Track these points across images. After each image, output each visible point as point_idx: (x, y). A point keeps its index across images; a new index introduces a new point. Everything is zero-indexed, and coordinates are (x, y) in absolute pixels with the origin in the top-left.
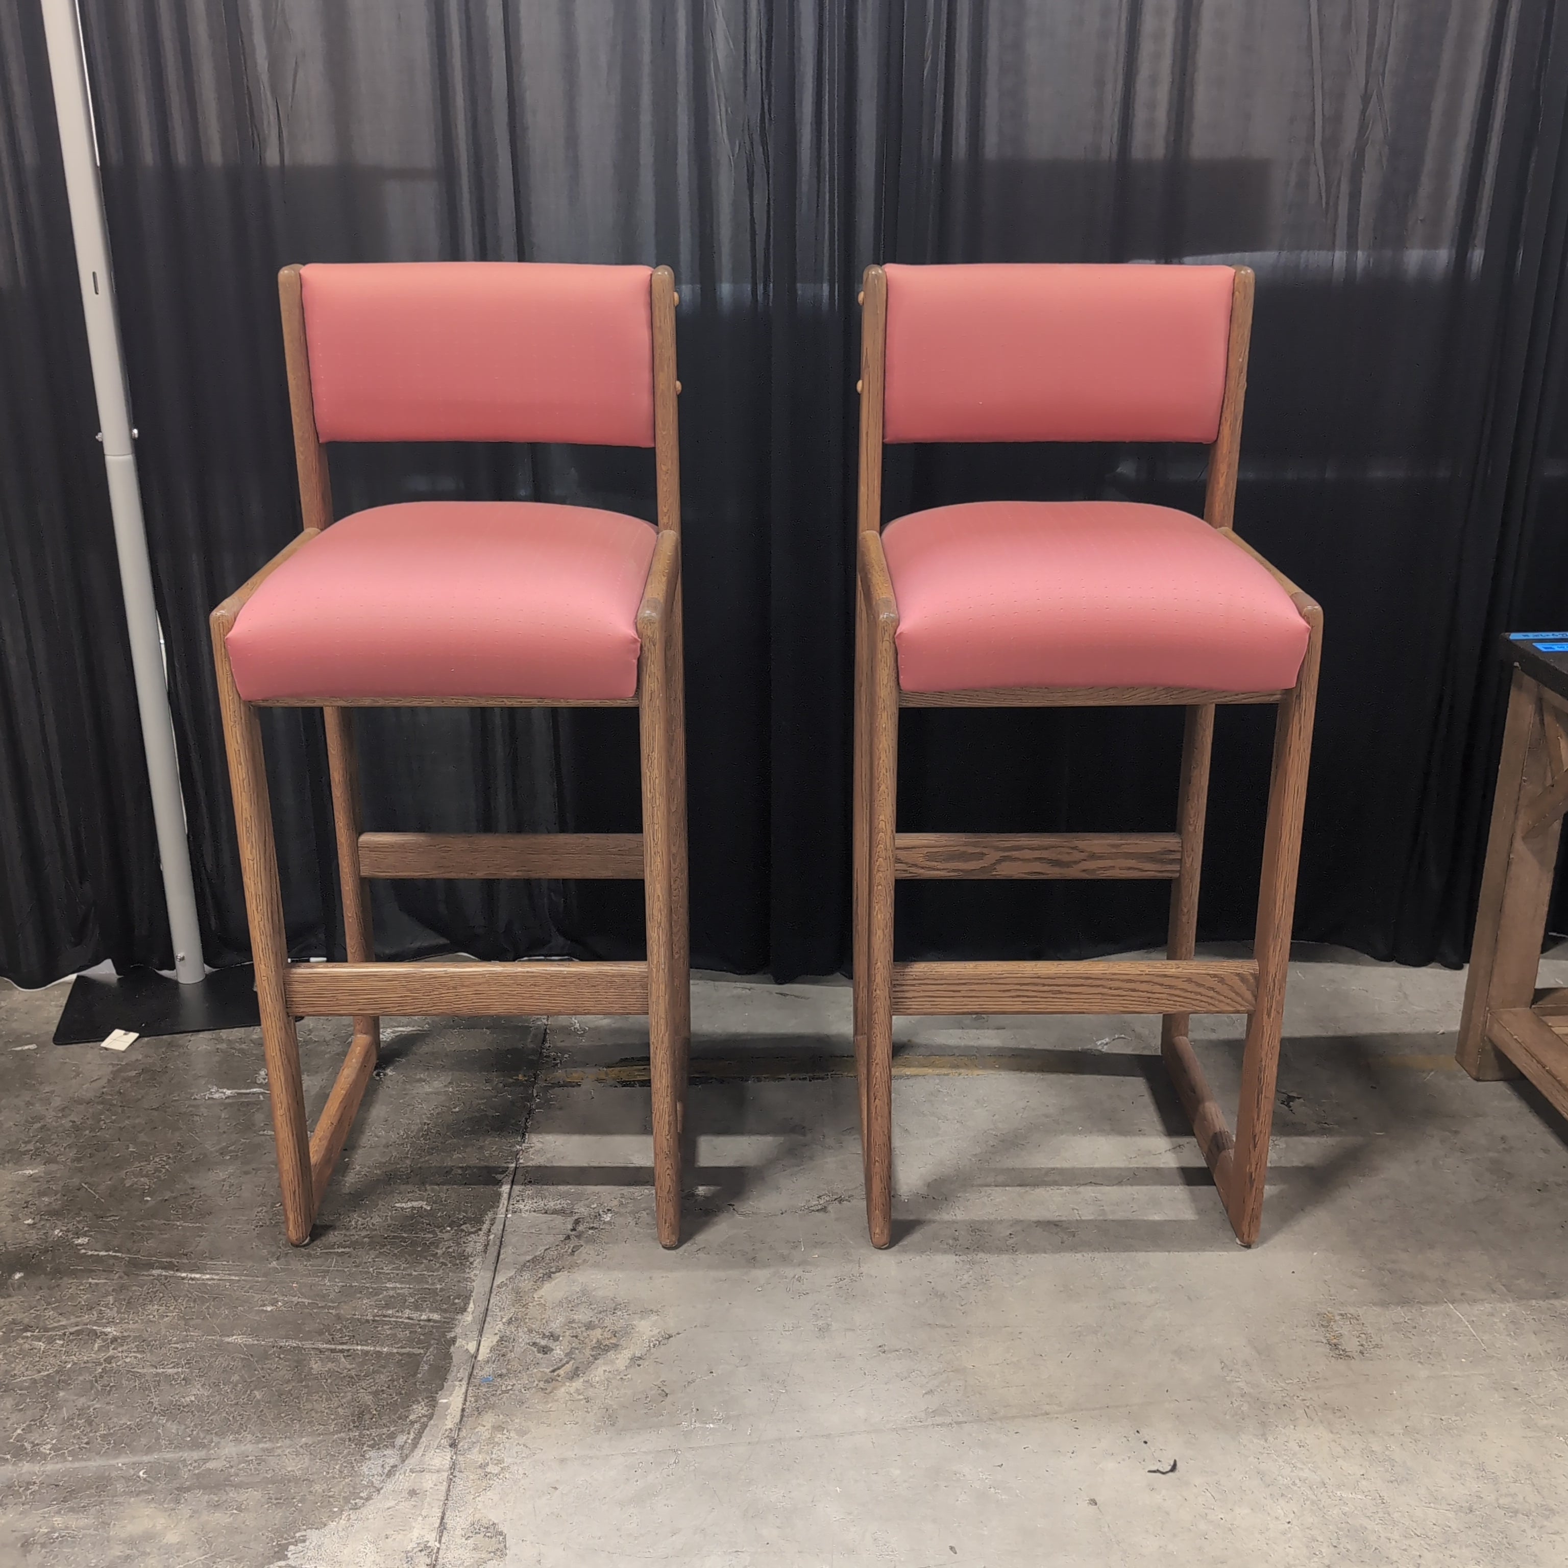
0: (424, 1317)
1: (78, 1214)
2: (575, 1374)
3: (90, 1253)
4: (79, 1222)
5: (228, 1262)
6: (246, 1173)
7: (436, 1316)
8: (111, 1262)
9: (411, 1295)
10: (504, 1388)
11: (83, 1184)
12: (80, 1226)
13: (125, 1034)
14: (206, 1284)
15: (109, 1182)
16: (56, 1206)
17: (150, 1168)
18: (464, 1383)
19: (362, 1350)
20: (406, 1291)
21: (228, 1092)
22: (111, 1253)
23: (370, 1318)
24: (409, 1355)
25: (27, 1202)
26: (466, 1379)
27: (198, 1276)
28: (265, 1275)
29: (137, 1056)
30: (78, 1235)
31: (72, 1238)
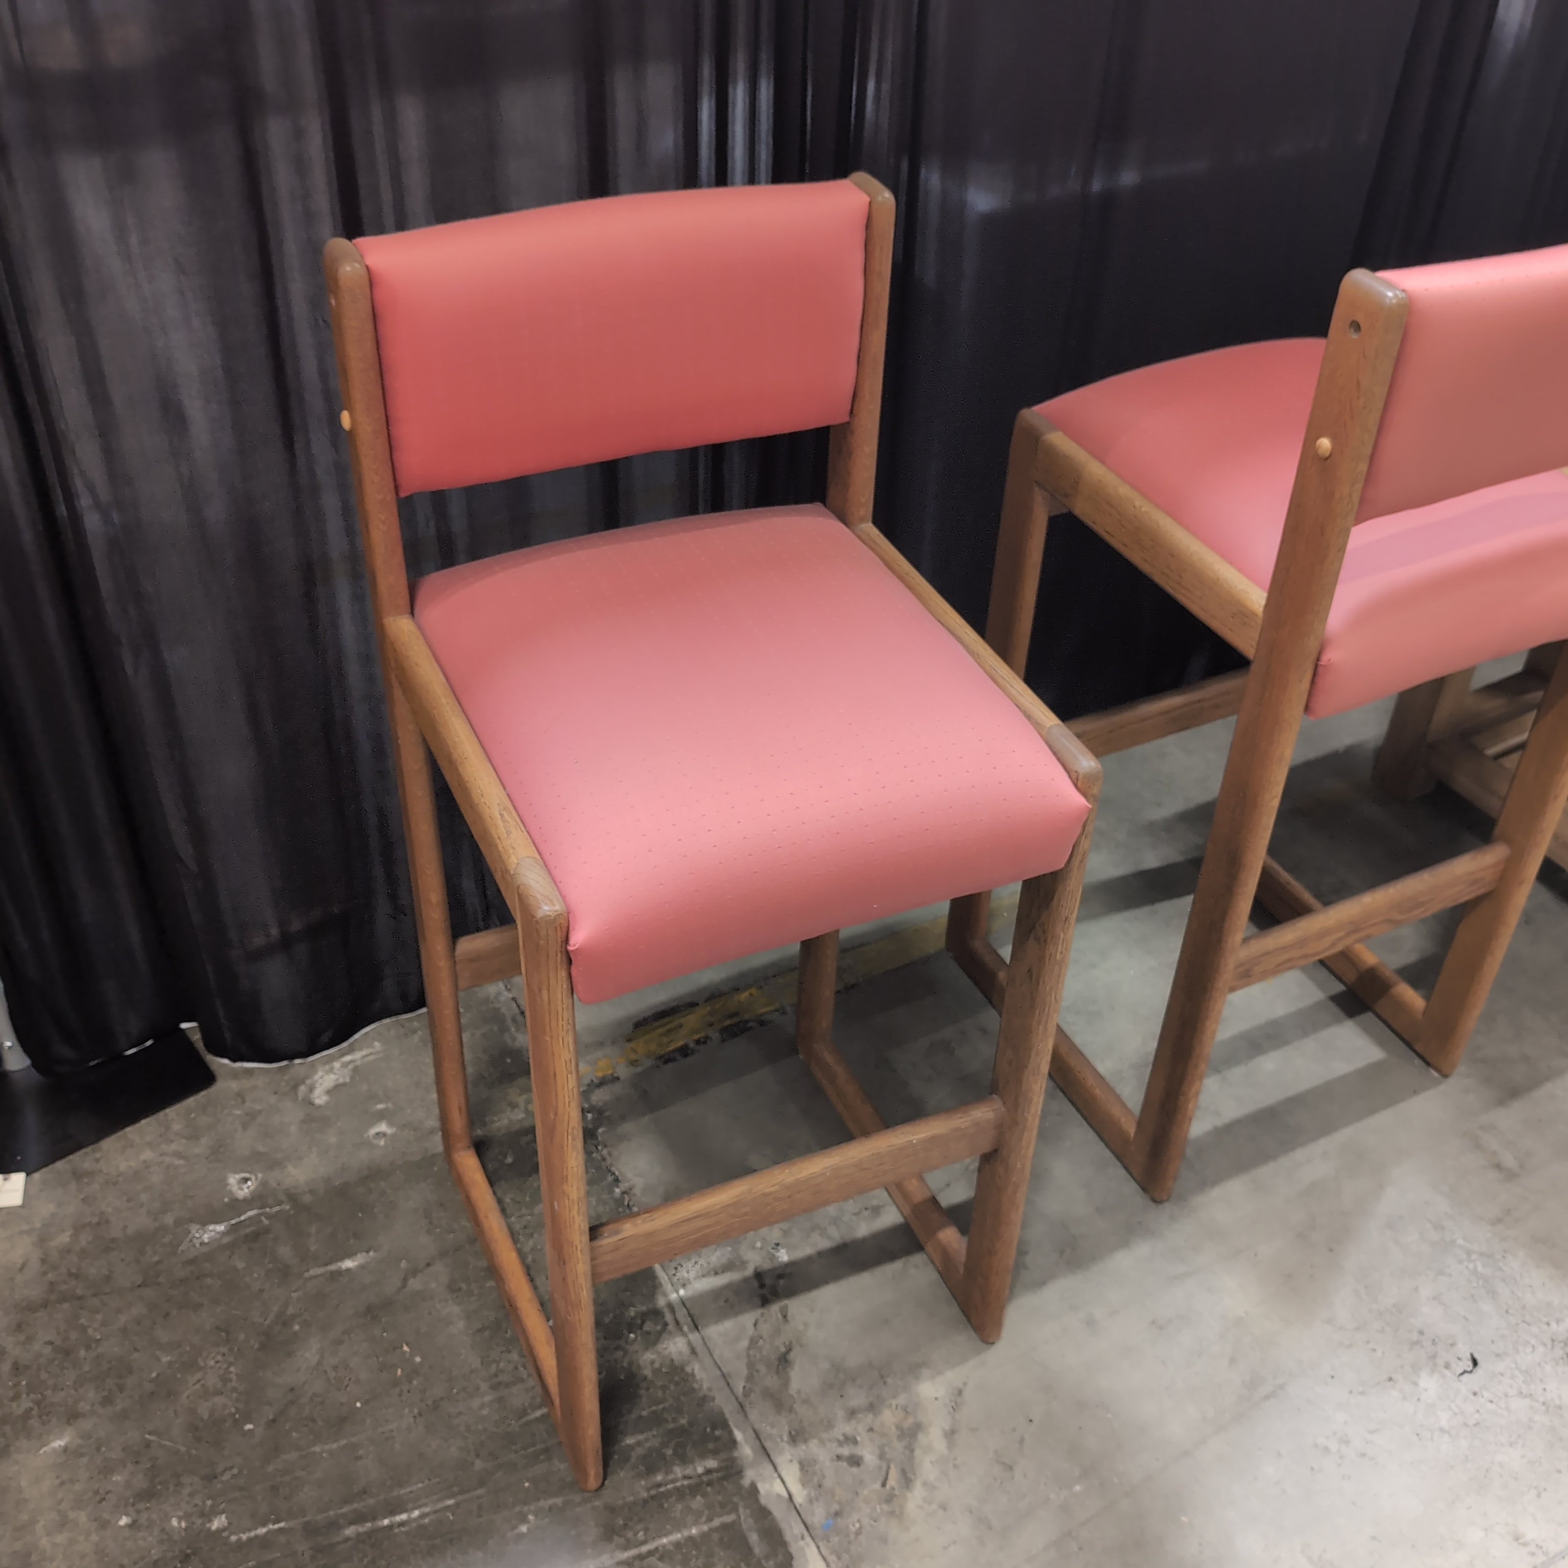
0: (700, 1470)
1: (178, 1484)
2: (907, 1480)
3: (244, 1537)
4: (191, 1495)
5: (423, 1482)
6: (338, 1342)
7: (712, 1463)
8: (282, 1539)
9: (665, 1445)
10: (853, 1529)
11: (147, 1436)
12: (198, 1501)
13: (5, 1179)
14: (422, 1527)
15: (178, 1421)
16: (140, 1482)
17: (212, 1380)
18: (808, 1539)
19: (671, 1543)
20: (655, 1443)
21: (221, 1228)
22: (271, 1526)
23: (645, 1494)
24: (725, 1527)
25: (97, 1492)
26: (806, 1534)
27: (404, 1517)
28: (481, 1484)
29: (45, 1208)
30: (208, 1516)
31: (203, 1524)
